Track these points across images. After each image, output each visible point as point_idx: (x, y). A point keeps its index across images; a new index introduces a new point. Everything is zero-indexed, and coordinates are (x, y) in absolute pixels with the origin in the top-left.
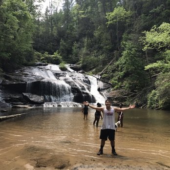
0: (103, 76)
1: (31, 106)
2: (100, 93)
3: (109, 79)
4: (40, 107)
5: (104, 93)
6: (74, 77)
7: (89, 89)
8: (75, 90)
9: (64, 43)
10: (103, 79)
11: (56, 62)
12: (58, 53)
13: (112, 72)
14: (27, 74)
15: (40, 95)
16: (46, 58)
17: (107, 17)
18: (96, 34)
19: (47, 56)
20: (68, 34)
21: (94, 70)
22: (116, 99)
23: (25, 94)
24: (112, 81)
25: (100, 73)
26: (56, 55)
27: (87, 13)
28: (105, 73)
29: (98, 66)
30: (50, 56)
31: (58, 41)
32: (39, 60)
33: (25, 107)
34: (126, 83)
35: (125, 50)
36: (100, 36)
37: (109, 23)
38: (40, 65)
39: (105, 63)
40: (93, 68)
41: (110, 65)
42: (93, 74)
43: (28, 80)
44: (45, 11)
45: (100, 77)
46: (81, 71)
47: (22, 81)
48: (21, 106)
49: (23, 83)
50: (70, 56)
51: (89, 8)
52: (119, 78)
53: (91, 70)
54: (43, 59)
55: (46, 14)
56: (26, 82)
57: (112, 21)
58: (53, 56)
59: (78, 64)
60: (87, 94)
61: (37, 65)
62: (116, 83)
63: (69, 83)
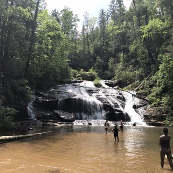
0: (139, 92)
1: (60, 124)
2: (136, 111)
3: (146, 95)
4: (70, 125)
5: (141, 110)
6: (107, 94)
7: (123, 106)
8: (107, 107)
9: (100, 60)
10: (139, 96)
11: (91, 79)
12: (93, 70)
13: (150, 87)
15: (71, 112)
16: (82, 75)
18: (132, 48)
19: (83, 73)
20: (104, 51)
22: (154, 117)
23: (56, 112)
24: (148, 98)
25: (136, 89)
26: (91, 71)
27: (122, 28)
28: (141, 89)
29: (134, 81)
30: (85, 73)
31: (95, 58)
32: (75, 77)
33: (54, 125)
34: (165, 100)
36: (136, 50)
37: (144, 36)
38: (76, 82)
40: (129, 84)
41: (147, 80)
42: (129, 90)
44: (82, 29)
45: (135, 93)
46: (116, 87)
47: (54, 98)
48: (50, 123)
49: (55, 100)
50: (106, 72)
51: (125, 23)
52: (157, 94)
53: (127, 85)
54: (79, 76)
55: (83, 32)
56: (58, 100)
57: (147, 34)
58: (88, 73)
59: (114, 80)
61: (73, 82)
62: (153, 99)
63: (101, 99)
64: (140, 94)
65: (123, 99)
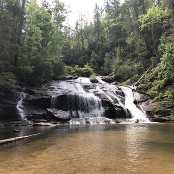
0: (139, 86)
1: (54, 123)
3: (147, 89)
5: (142, 105)
6: (105, 89)
7: (123, 102)
9: (96, 55)
10: (139, 90)
11: (87, 75)
12: (89, 66)
13: (150, 81)
14: (53, 88)
16: (77, 71)
17: (139, 20)
18: (129, 41)
19: (78, 69)
20: (99, 46)
21: (129, 80)
22: (157, 113)
23: (49, 110)
24: (150, 92)
25: (136, 83)
26: (87, 67)
27: (117, 21)
28: (142, 83)
29: (133, 75)
30: (81, 69)
31: (90, 54)
32: (69, 74)
33: (46, 125)
35: (164, 54)
36: (133, 43)
37: (143, 26)
38: (70, 78)
39: (140, 72)
40: (128, 79)
41: (147, 73)
42: (128, 84)
43: (54, 94)
44: (75, 24)
45: (135, 88)
46: (114, 83)
47: (46, 96)
48: (43, 124)
49: (47, 97)
50: (102, 68)
51: (120, 15)
52: (159, 88)
53: (125, 80)
54: (74, 73)
55: (76, 28)
56: (51, 97)
57: (146, 24)
58: (83, 69)
59: (111, 75)
60: (120, 107)
61: (67, 79)
62: (155, 94)
63: (99, 95)
64: (140, 88)
65: (123, 94)
